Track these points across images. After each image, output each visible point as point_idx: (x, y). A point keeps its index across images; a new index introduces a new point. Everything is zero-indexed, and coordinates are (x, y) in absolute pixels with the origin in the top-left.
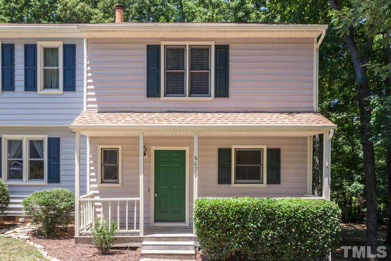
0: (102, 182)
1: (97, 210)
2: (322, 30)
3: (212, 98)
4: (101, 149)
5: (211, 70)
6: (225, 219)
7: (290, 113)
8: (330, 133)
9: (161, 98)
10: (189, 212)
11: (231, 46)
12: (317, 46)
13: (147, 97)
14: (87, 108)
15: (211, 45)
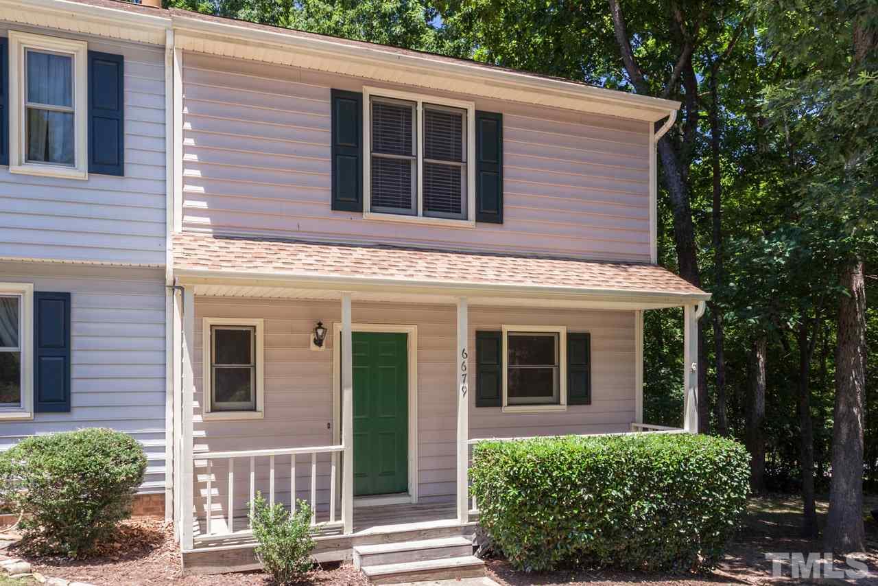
0: (213, 410)
1: (201, 478)
2: (669, 110)
3: (471, 222)
4: (212, 326)
5: (466, 162)
6: (566, 485)
7: (616, 264)
8: (696, 307)
9: (364, 213)
10: (418, 471)
11: (507, 118)
12: (655, 138)
13: (332, 209)
14: (184, 225)
15: (466, 109)
